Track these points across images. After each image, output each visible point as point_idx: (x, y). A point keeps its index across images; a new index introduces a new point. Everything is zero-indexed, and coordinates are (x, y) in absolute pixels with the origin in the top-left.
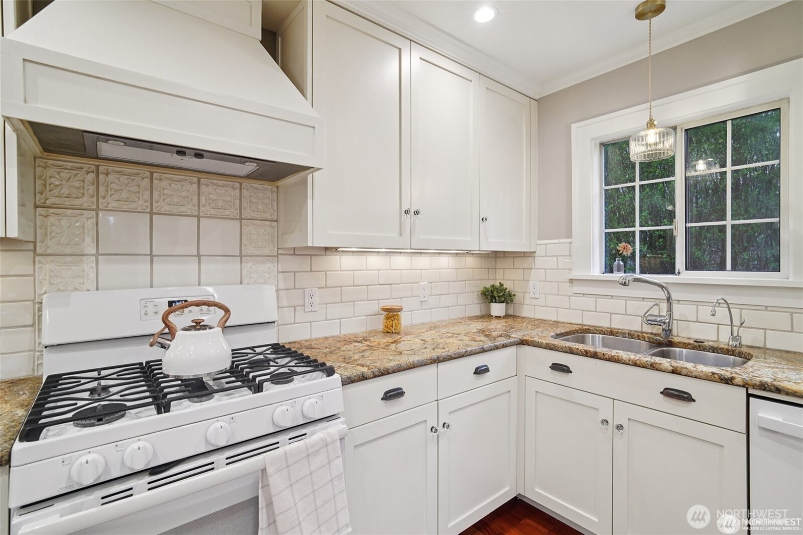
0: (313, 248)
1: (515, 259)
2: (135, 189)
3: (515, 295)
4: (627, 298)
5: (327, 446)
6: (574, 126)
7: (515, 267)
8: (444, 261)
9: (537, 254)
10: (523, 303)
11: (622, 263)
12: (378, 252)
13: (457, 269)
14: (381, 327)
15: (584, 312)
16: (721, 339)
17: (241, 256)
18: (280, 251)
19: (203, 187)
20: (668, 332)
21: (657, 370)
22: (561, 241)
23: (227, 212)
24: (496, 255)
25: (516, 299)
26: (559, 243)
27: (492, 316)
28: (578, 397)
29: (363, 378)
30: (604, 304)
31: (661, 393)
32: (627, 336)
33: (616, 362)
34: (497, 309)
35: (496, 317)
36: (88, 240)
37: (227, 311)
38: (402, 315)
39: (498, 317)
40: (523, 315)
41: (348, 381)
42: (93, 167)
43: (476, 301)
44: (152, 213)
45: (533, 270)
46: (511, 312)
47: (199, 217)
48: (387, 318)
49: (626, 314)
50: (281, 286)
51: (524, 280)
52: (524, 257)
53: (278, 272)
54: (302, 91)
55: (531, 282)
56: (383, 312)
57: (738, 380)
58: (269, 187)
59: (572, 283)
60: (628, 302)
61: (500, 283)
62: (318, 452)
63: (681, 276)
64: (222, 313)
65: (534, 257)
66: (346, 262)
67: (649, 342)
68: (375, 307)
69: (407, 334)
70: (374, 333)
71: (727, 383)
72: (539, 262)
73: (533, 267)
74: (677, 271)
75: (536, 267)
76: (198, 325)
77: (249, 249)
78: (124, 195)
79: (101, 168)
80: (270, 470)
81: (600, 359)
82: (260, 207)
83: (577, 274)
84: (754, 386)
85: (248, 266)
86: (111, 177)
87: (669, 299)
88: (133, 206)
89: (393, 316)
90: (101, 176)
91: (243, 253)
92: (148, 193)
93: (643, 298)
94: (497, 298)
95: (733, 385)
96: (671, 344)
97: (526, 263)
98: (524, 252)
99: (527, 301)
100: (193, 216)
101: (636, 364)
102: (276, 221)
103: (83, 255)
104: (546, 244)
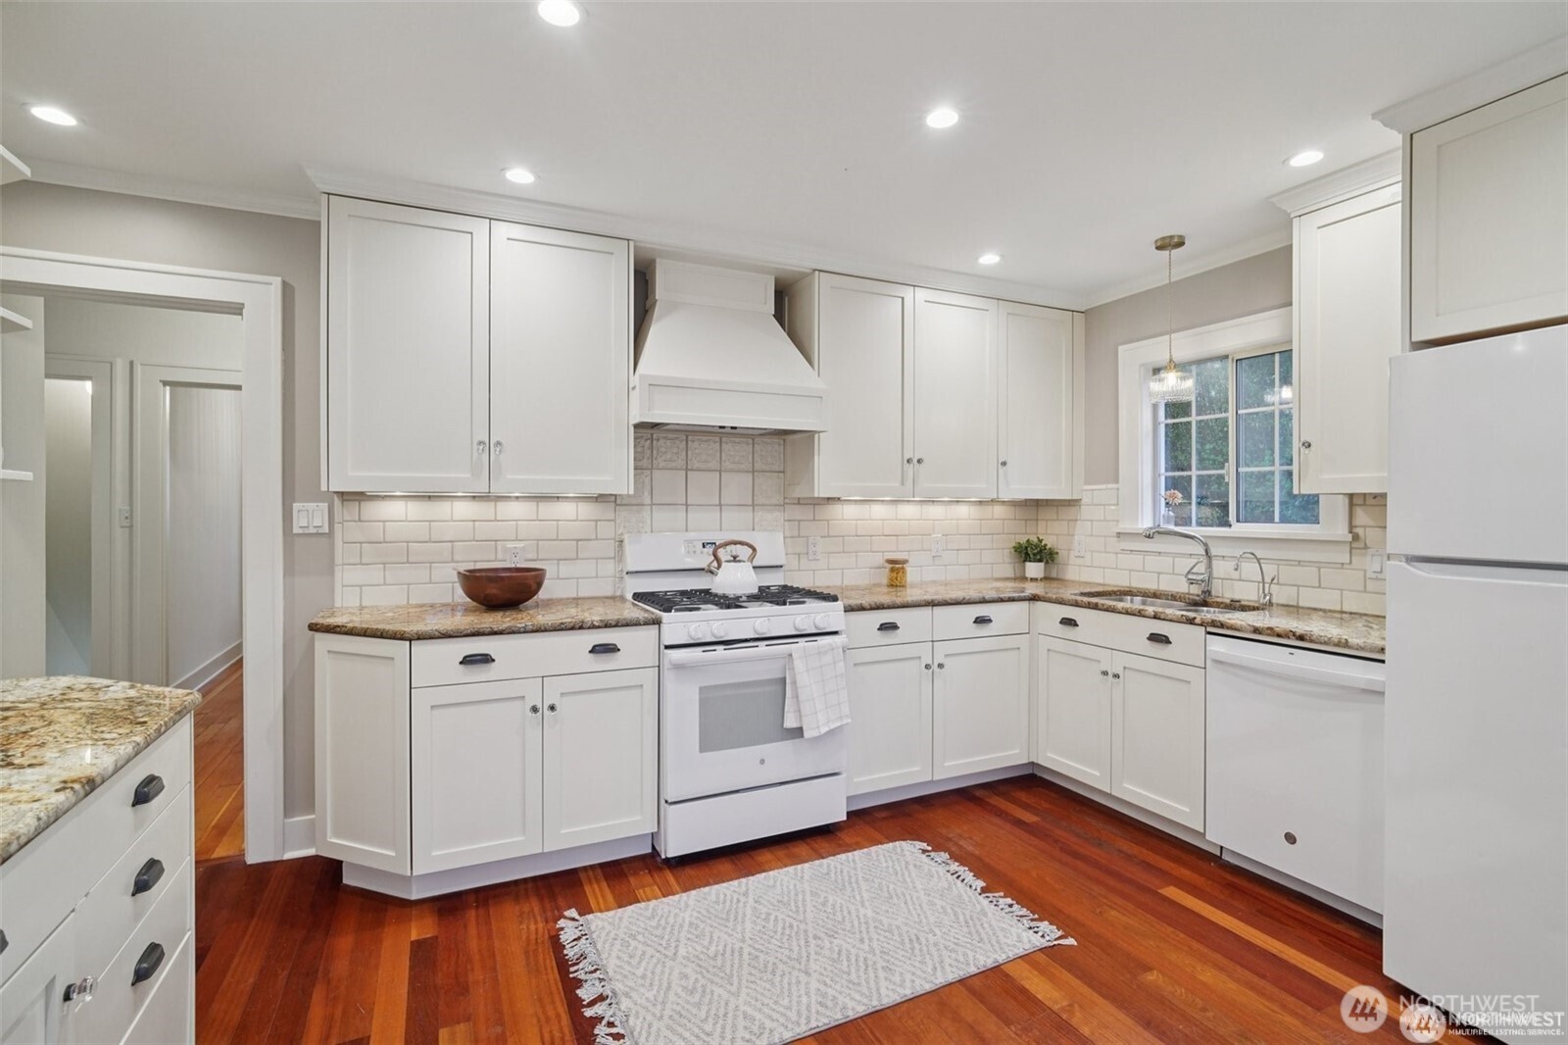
0: (818, 498)
1: (1059, 507)
2: (675, 450)
3: (1057, 553)
4: (1174, 555)
5: (833, 649)
6: (1121, 348)
7: (1059, 518)
8: (963, 511)
9: (1083, 502)
10: (1067, 562)
12: (883, 501)
13: (981, 520)
14: (885, 581)
15: (1132, 573)
17: (753, 505)
18: (786, 501)
19: (724, 445)
20: (1208, 592)
21: (1144, 616)
22: (1110, 486)
23: (742, 467)
24: (1037, 504)
25: (1060, 558)
26: (1106, 489)
27: (1027, 578)
28: (1084, 650)
29: (862, 608)
30: (1153, 562)
31: (1148, 637)
32: (1170, 598)
33: (1112, 611)
34: (1034, 569)
35: (1033, 578)
36: (646, 494)
37: (754, 550)
38: (909, 569)
39: (1035, 580)
40: (1067, 577)
41: (849, 609)
42: (649, 436)
43: (1007, 560)
44: (687, 470)
45: (1078, 522)
46: (1054, 575)
47: (720, 472)
48: (892, 570)
49: (1173, 573)
50: (787, 534)
51: (1068, 535)
53: (785, 521)
54: (810, 361)
55: (1076, 537)
56: (887, 565)
57: (1198, 621)
58: (777, 441)
59: (1120, 537)
60: (1174, 559)
61: (1038, 538)
62: (826, 652)
63: (1231, 529)
64: (751, 551)
65: (1078, 506)
66: (849, 511)
67: (1188, 603)
68: (879, 559)
69: (911, 588)
70: (878, 585)
71: (1191, 624)
72: (1085, 512)
73: (1078, 518)
75: (1082, 518)
76: (735, 559)
77: (760, 500)
78: (669, 456)
79: (655, 436)
80: (794, 656)
81: (1100, 610)
82: (769, 459)
83: (1126, 526)
84: (1209, 625)
85: (759, 514)
86: (661, 442)
87: (1208, 555)
88: (674, 464)
89: (898, 569)
90: (655, 442)
91: (755, 503)
92: (684, 453)
93: (1191, 555)
94: (1031, 556)
95: (1198, 625)
97: (1074, 509)
98: (1069, 501)
99: (1072, 560)
100: (716, 471)
101: (1127, 613)
102: (783, 472)
103: (643, 505)
104: (1093, 490)
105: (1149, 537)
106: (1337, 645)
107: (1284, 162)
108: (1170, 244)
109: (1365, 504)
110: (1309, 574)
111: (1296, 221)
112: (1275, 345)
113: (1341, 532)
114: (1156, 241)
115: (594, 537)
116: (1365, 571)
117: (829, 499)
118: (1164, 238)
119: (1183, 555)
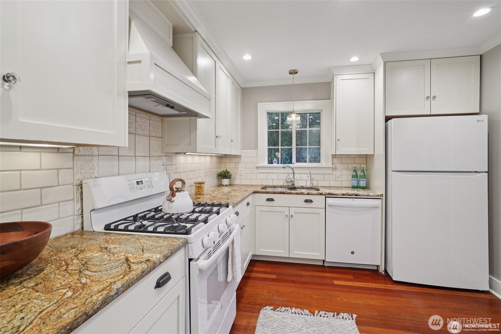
1: (231, 158)
3: (232, 175)
4: (278, 173)
6: (259, 104)
7: (231, 162)
9: (242, 156)
10: (235, 178)
11: (276, 160)
13: (211, 163)
15: (263, 180)
16: (307, 185)
17: (150, 157)
18: (163, 154)
20: (293, 184)
21: (303, 194)
22: (253, 151)
23: (145, 133)
24: (221, 157)
26: (252, 152)
27: (223, 185)
28: (277, 209)
30: (270, 176)
31: (304, 201)
32: (280, 187)
33: (290, 194)
34: (226, 181)
35: (225, 185)
39: (226, 185)
40: (235, 183)
43: (216, 178)
45: (240, 164)
46: (231, 183)
47: (135, 135)
49: (278, 179)
51: (236, 168)
52: (236, 157)
53: (161, 165)
55: (239, 169)
56: (194, 185)
58: (159, 119)
59: (258, 168)
60: (279, 175)
61: (226, 169)
63: (295, 165)
65: (241, 158)
66: (182, 160)
67: (288, 188)
71: (321, 195)
72: (243, 159)
73: (240, 162)
74: (293, 163)
75: (241, 162)
76: (178, 191)
81: (285, 194)
82: (156, 130)
83: (260, 165)
84: (327, 194)
85: (153, 162)
87: (293, 173)
89: (200, 186)
91: (151, 155)
93: (284, 173)
95: (323, 195)
96: (295, 188)
97: (236, 160)
98: (236, 155)
99: (237, 176)
100: (133, 134)
101: (297, 194)
102: (161, 138)
103: (93, 156)
104: (246, 152)
105: (284, 168)
106: (367, 196)
107: (349, 59)
108: (293, 72)
109: (335, 157)
110: (321, 177)
111: (335, 76)
112: (308, 111)
113: (330, 165)
114: (290, 71)
115: (56, 184)
116: (336, 175)
117: (176, 153)
118: (293, 70)
119: (281, 173)
